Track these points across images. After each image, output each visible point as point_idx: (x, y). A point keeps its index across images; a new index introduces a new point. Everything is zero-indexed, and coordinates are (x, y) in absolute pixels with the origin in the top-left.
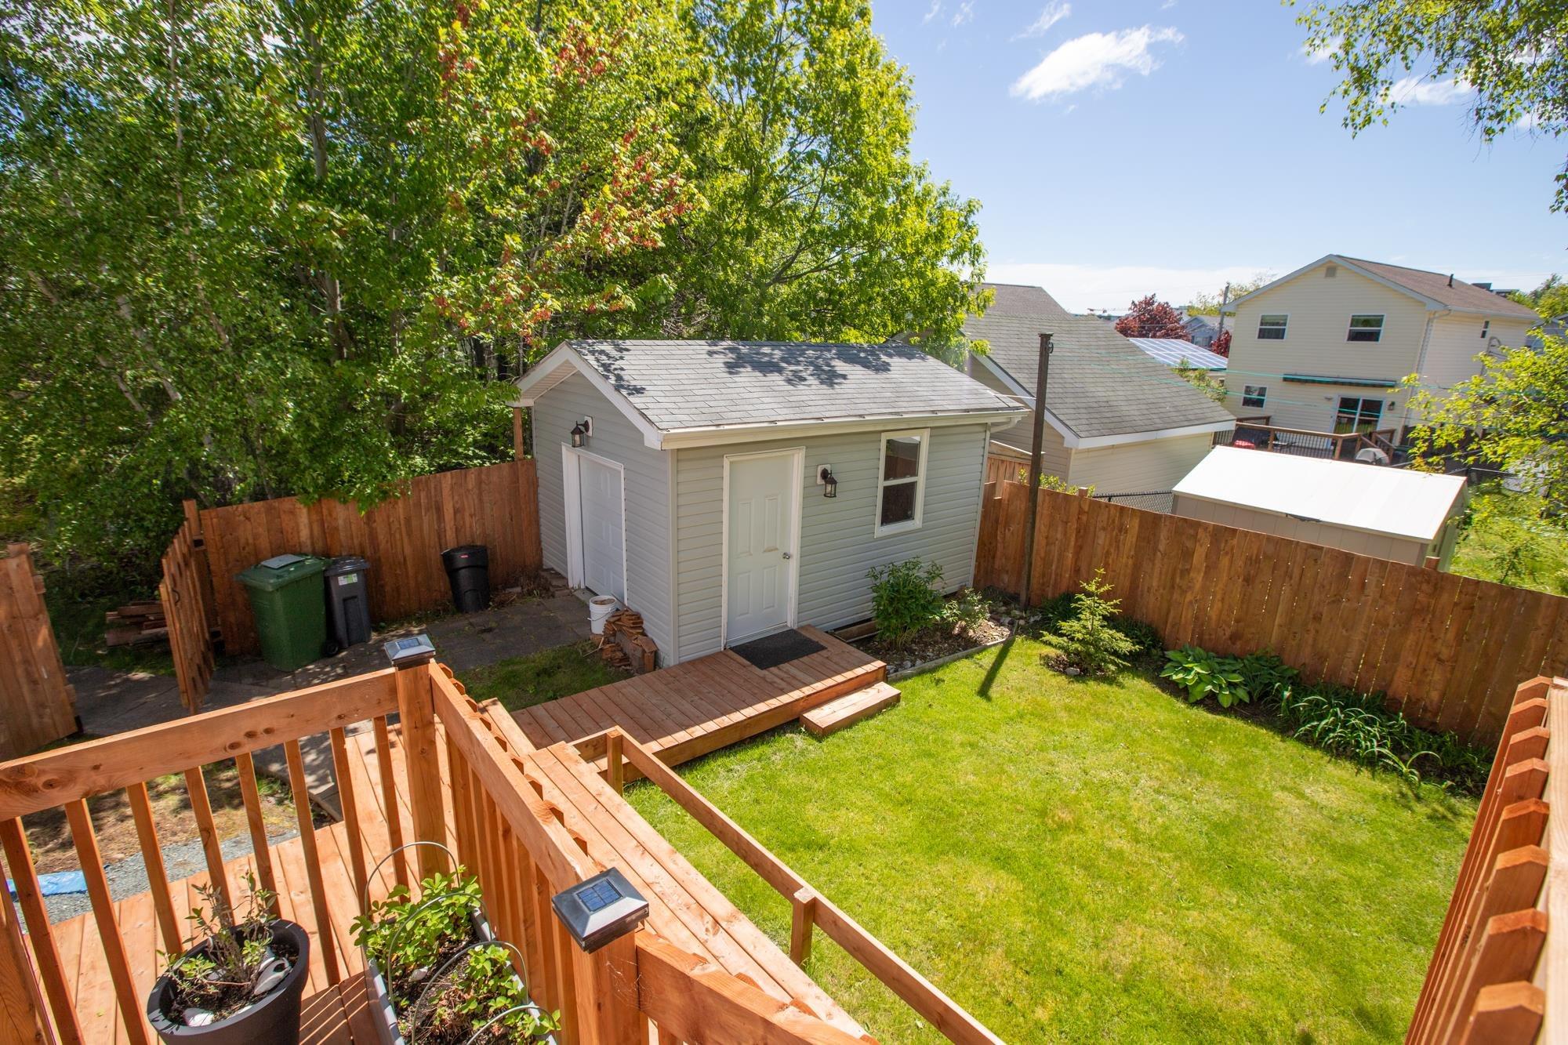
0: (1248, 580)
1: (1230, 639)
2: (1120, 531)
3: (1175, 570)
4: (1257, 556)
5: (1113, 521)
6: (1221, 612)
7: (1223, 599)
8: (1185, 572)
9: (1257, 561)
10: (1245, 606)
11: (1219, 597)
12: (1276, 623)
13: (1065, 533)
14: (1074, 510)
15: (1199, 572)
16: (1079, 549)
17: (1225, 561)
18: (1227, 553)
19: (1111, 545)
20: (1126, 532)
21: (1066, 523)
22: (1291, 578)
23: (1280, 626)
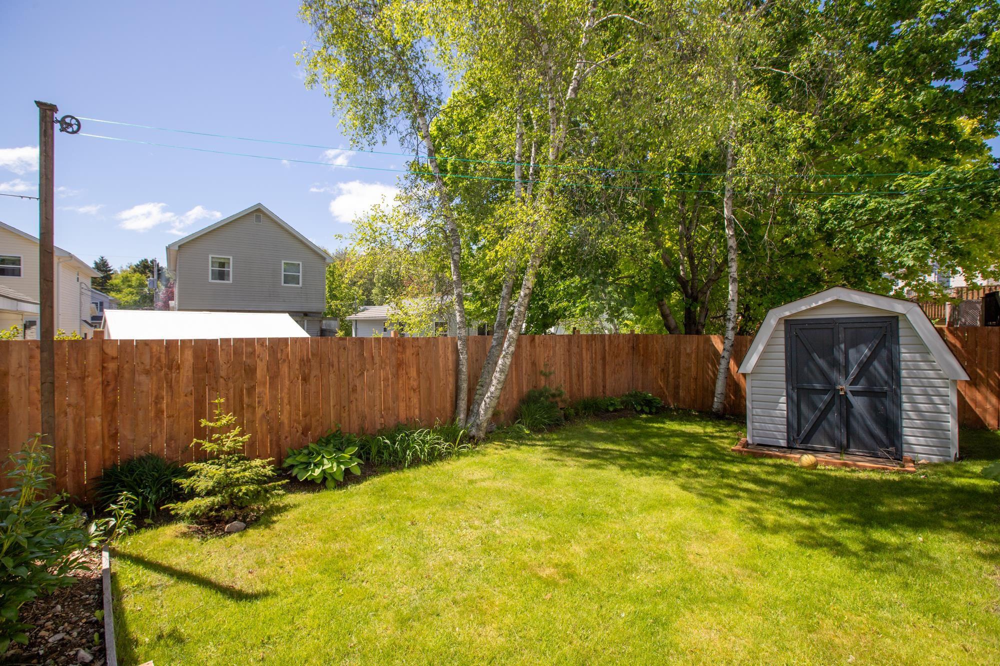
0: (305, 379)
1: (302, 433)
2: (170, 368)
3: (242, 391)
4: (308, 357)
5: (159, 360)
6: (290, 413)
7: (289, 402)
8: (251, 390)
9: (309, 360)
10: (307, 401)
11: (286, 401)
12: (332, 404)
13: (83, 393)
14: (92, 357)
15: (264, 384)
16: (111, 408)
17: (285, 369)
18: (284, 361)
19: (160, 388)
20: (178, 368)
21: (83, 378)
22: (333, 366)
23: (334, 406)
